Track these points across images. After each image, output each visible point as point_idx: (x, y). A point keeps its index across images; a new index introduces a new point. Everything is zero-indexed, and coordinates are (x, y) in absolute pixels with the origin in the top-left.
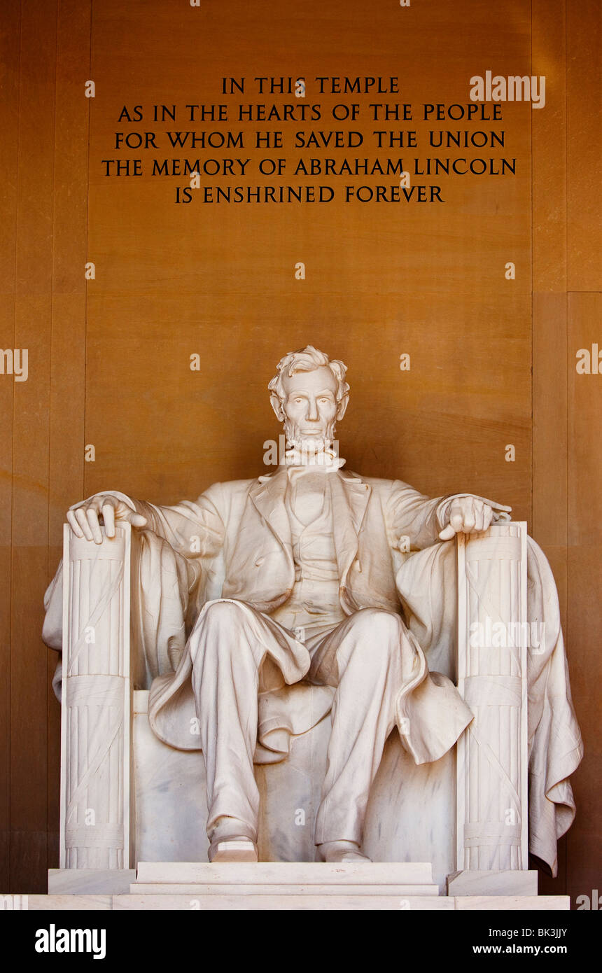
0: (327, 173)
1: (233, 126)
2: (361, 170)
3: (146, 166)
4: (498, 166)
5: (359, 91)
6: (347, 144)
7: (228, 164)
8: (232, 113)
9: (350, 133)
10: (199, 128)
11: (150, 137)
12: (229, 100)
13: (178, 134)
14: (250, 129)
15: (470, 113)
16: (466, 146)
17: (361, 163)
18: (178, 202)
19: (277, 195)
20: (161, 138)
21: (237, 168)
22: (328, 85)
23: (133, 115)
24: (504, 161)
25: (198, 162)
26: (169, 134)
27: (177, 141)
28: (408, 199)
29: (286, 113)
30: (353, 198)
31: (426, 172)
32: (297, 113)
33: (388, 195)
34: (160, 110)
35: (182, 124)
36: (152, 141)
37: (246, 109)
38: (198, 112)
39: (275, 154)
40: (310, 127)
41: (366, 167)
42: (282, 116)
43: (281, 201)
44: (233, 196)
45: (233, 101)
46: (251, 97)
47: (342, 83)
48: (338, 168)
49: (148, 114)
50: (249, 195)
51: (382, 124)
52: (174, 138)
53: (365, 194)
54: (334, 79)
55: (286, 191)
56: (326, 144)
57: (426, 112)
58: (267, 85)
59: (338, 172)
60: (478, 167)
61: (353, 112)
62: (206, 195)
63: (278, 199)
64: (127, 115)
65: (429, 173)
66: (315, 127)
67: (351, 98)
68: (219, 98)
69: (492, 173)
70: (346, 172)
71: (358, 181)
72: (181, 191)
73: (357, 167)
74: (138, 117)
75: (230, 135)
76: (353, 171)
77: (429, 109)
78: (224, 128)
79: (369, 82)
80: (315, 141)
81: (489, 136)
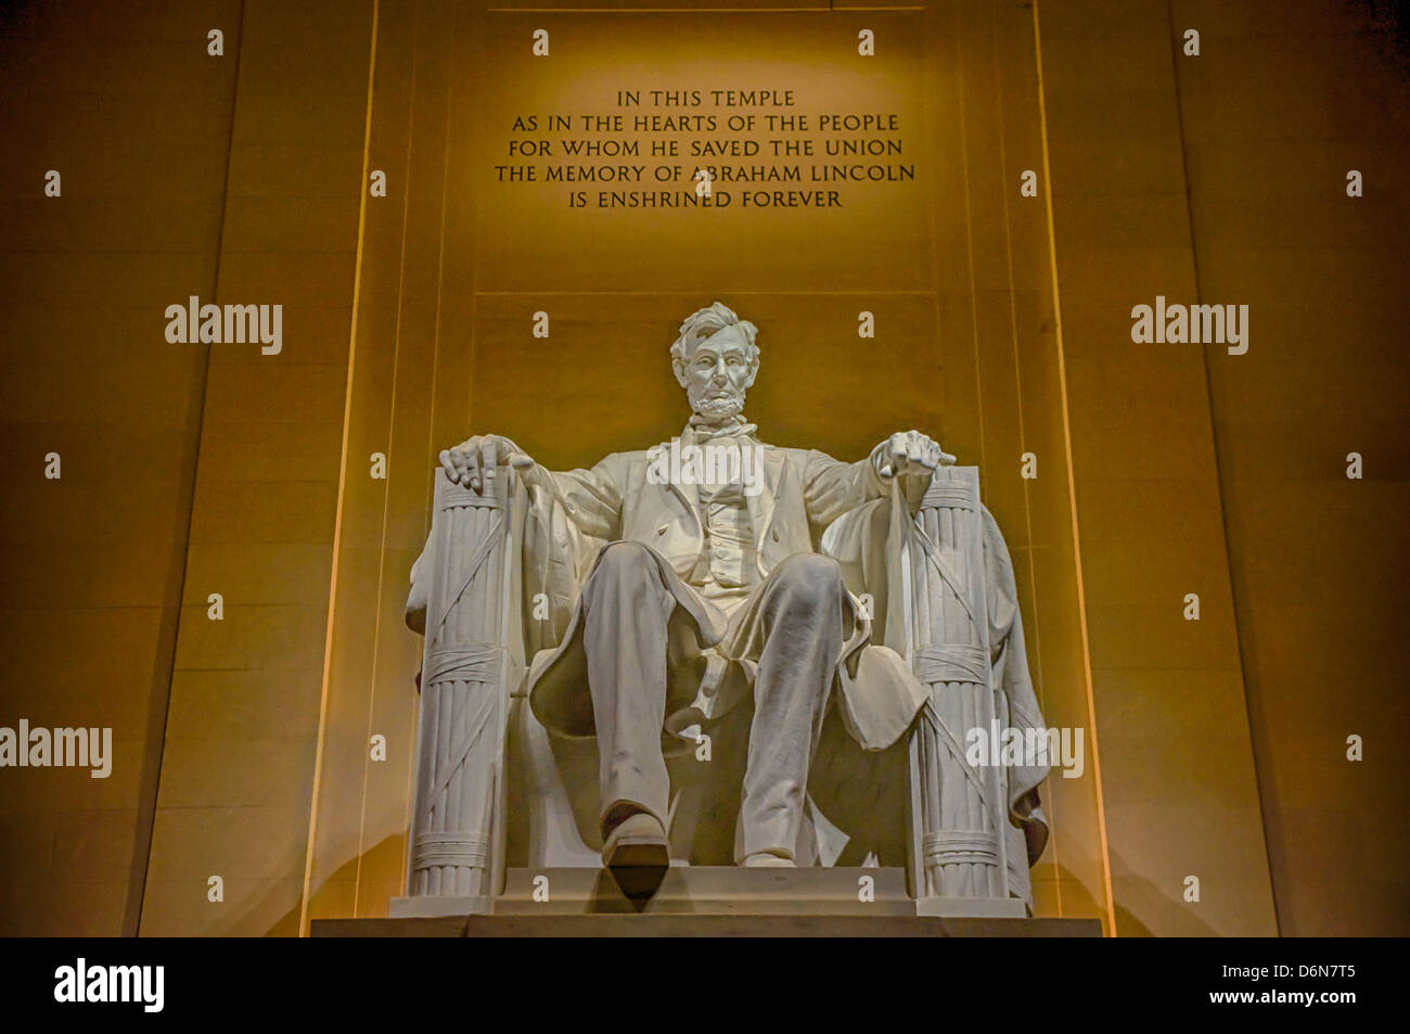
0: (723, 179)
1: (628, 135)
2: (758, 177)
3: (541, 173)
4: (896, 173)
5: (754, 104)
6: (743, 152)
7: (623, 170)
8: (628, 124)
9: (746, 143)
10: (594, 137)
11: (545, 145)
12: (622, 111)
13: (573, 143)
14: (645, 138)
15: (866, 123)
16: (863, 153)
17: (758, 170)
18: (572, 205)
19: (673, 201)
20: (556, 147)
21: (632, 174)
22: (723, 98)
23: (527, 124)
24: (902, 168)
25: (593, 168)
26: (564, 143)
27: (572, 148)
28: (806, 203)
29: (681, 124)
30: (751, 203)
31: (823, 178)
32: (693, 124)
33: (786, 199)
34: (555, 121)
35: (578, 133)
36: (546, 149)
37: (641, 120)
38: (593, 123)
39: (670, 162)
40: (704, 137)
41: (762, 174)
42: (677, 126)
43: (677, 205)
44: (628, 200)
45: (628, 113)
46: (647, 108)
47: (737, 96)
48: (734, 175)
49: (543, 124)
50: (645, 199)
51: (777, 135)
52: (569, 147)
53: (762, 199)
54: (729, 93)
55: (681, 196)
56: (722, 152)
57: (822, 123)
58: (662, 98)
59: (734, 178)
60: (876, 173)
61: (749, 123)
62: (601, 200)
63: (673, 203)
64: (522, 125)
65: (826, 179)
66: (712, 137)
67: (745, 111)
68: (614, 110)
69: (890, 179)
70: (742, 179)
71: (753, 187)
72: (575, 196)
73: (754, 174)
74: (532, 126)
75: (625, 144)
76: (750, 178)
77: (825, 120)
78: (618, 137)
79: (765, 95)
80: (711, 150)
81: (886, 144)
